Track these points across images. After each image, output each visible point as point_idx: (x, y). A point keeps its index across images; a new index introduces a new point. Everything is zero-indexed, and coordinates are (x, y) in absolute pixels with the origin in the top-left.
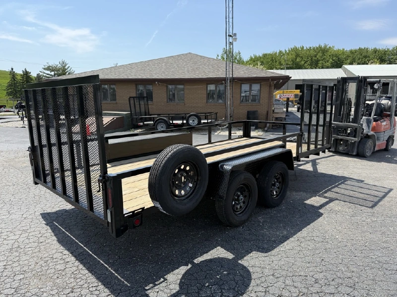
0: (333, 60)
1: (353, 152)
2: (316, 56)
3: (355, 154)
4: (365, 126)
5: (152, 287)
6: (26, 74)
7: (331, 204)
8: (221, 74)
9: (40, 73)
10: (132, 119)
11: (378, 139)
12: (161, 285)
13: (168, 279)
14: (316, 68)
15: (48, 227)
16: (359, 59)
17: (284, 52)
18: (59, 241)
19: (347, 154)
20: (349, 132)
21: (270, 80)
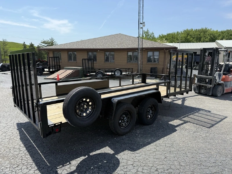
0: (210, 37)
1: (209, 93)
2: (200, 35)
3: (210, 94)
4: (217, 78)
5: (61, 167)
6: (32, 45)
7: (184, 125)
8: (135, 46)
9: (39, 45)
10: (84, 72)
11: (226, 86)
12: (67, 166)
13: (72, 163)
14: (199, 42)
15: (18, 131)
16: (227, 36)
17: (180, 33)
18: (21, 139)
19: (205, 95)
20: (207, 81)
21: (165, 49)
